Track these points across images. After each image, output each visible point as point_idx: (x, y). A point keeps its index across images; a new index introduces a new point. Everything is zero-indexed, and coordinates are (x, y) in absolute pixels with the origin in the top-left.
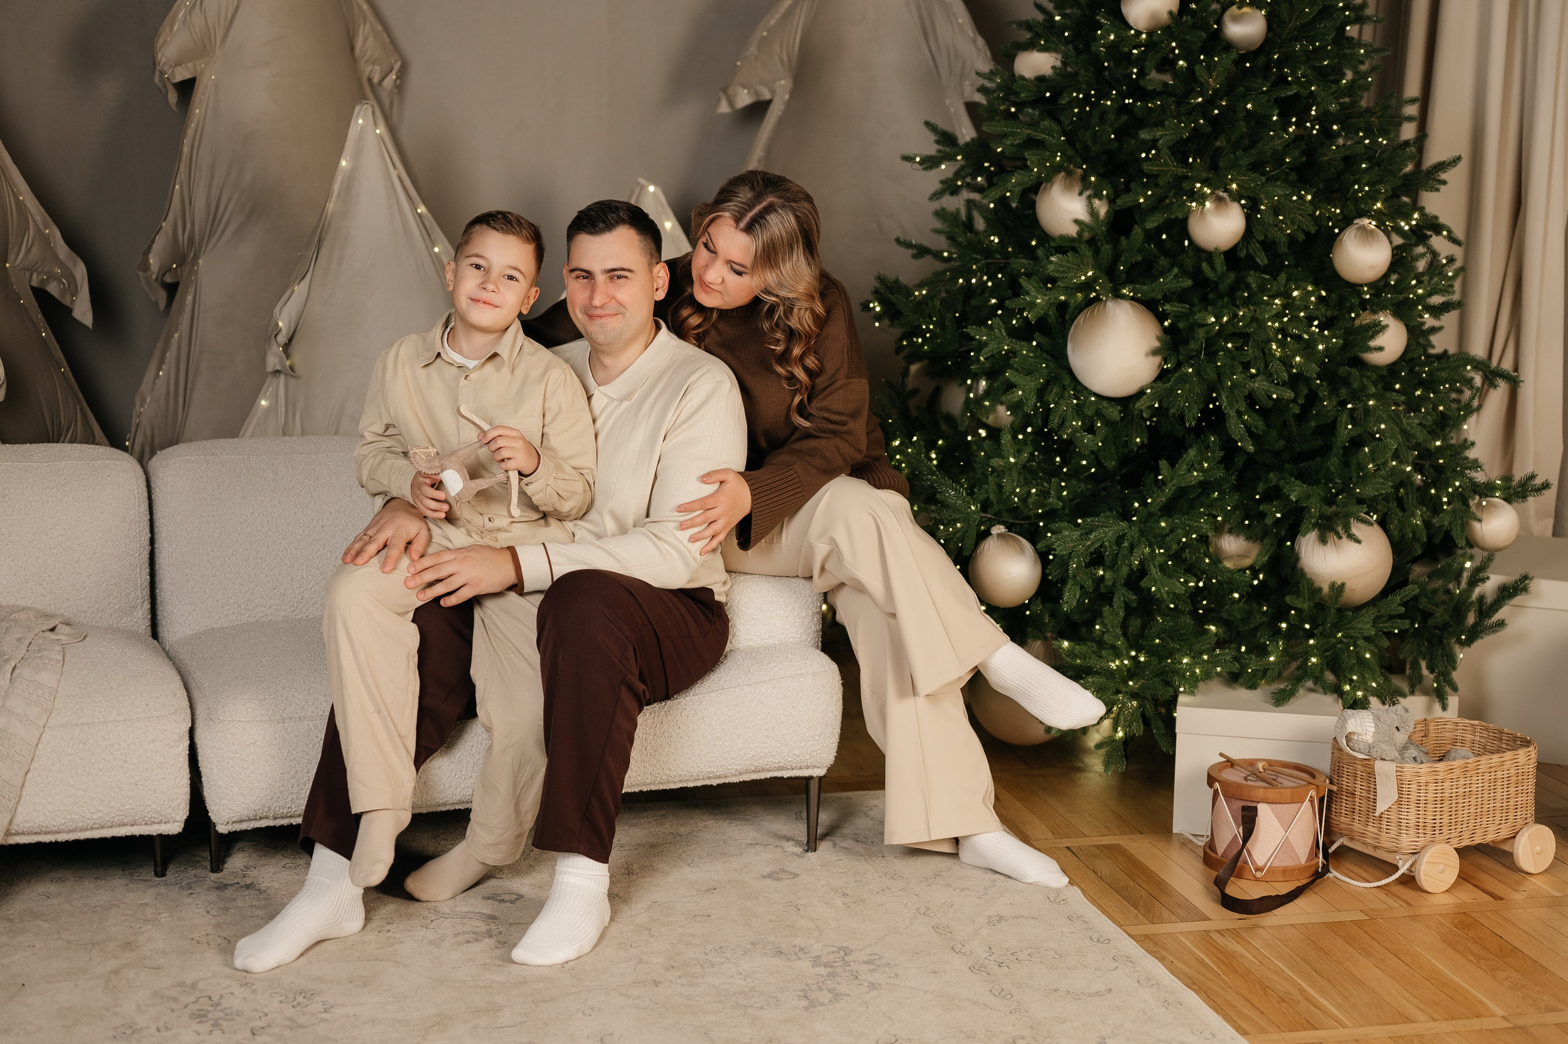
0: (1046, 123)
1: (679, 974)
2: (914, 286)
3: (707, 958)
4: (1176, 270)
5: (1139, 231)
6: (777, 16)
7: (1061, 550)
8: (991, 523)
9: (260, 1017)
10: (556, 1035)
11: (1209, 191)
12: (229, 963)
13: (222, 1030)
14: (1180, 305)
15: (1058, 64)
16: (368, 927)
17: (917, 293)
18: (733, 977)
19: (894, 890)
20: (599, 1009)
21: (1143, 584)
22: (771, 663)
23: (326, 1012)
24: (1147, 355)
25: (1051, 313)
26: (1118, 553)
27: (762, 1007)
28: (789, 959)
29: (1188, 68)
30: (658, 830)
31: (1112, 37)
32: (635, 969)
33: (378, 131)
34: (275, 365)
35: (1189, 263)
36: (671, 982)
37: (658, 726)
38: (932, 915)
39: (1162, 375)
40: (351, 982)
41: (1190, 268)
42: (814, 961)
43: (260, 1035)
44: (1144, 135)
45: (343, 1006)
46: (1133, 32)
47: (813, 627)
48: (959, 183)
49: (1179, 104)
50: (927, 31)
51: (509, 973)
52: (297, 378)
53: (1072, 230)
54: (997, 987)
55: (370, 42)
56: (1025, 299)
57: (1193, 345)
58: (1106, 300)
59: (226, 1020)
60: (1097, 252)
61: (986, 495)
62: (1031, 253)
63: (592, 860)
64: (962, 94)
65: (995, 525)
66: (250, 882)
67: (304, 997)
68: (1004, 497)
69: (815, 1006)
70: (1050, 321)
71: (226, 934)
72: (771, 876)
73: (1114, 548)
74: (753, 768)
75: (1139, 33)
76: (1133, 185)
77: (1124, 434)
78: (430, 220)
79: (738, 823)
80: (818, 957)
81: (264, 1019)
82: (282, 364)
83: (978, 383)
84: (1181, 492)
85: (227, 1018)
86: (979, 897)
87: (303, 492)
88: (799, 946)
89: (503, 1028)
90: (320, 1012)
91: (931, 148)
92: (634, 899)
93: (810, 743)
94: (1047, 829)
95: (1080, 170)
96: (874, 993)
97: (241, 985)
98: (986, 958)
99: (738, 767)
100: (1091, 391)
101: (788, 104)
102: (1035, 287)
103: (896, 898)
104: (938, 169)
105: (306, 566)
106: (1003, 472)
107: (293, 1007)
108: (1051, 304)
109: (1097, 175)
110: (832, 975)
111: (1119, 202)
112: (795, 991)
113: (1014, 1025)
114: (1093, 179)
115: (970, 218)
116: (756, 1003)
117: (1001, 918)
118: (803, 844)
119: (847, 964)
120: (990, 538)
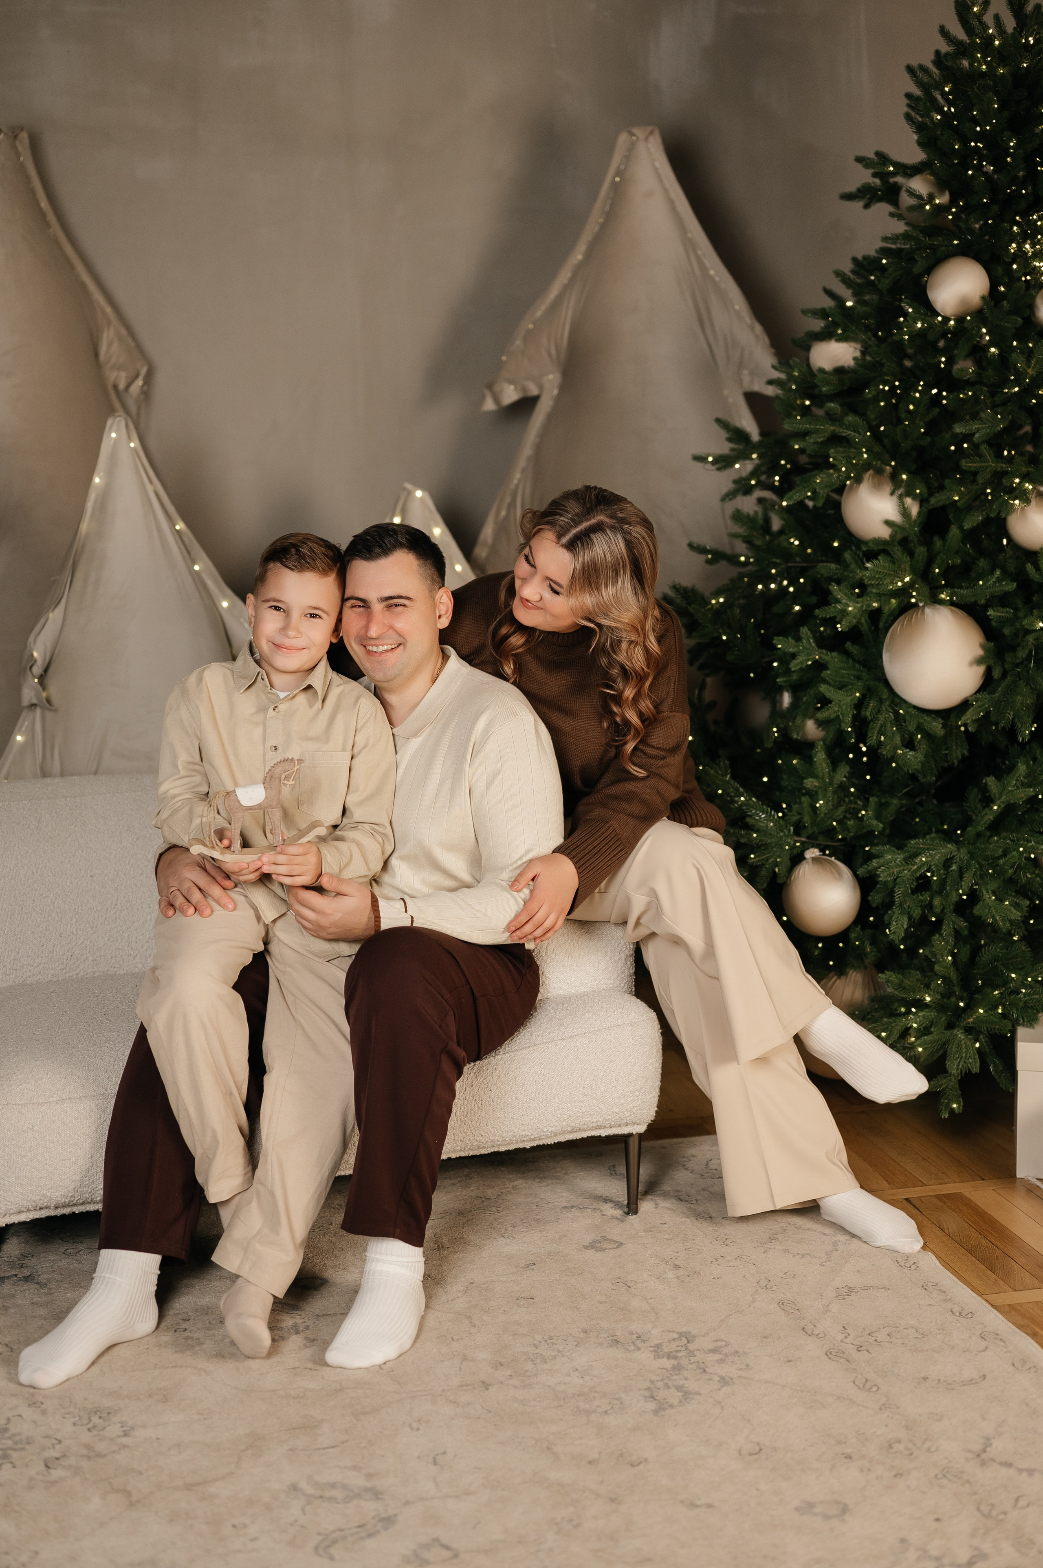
0: (850, 418)
1: (509, 1373)
2: (711, 594)
3: (537, 1351)
4: (998, 573)
5: (958, 532)
6: (543, 308)
7: (886, 877)
8: (805, 847)
9: (53, 1444)
10: (383, 1456)
11: (1031, 487)
12: (14, 1378)
13: (12, 1463)
14: (1004, 610)
15: (858, 354)
16: (163, 1325)
17: (713, 602)
18: (569, 1375)
19: (729, 1258)
20: (427, 1421)
21: (977, 910)
22: (584, 1014)
23: (125, 1435)
24: (971, 664)
25: (863, 621)
26: (946, 877)
27: (606, 1412)
28: (627, 1349)
29: (1000, 355)
30: (464, 1193)
31: (919, 325)
32: (460, 1368)
33: (132, 445)
34: (31, 700)
35: (1012, 567)
36: (501, 1383)
37: (468, 1090)
38: (775, 1288)
39: (987, 684)
40: (150, 1396)
41: (1013, 569)
42: (655, 1351)
43: (55, 1469)
44: (958, 429)
45: (144, 1427)
46: (940, 318)
47: (627, 971)
48: (753, 482)
49: (993, 394)
50: (703, 320)
51: (323, 1378)
52: (55, 711)
53: (885, 533)
54: (860, 1377)
55: (115, 347)
56: (836, 608)
57: (1022, 654)
58: (924, 606)
59: (15, 1450)
60: (911, 554)
61: (798, 817)
62: (836, 556)
63: (407, 1245)
64: (740, 383)
65: (808, 849)
66: (29, 1274)
67: (100, 1417)
68: (819, 819)
69: (664, 1409)
70: (862, 629)
71: (7, 1340)
72: (593, 1246)
73: (942, 872)
74: (569, 1129)
75: (946, 319)
76: (947, 482)
77: (944, 747)
78: (189, 537)
79: (549, 1182)
80: (658, 1346)
81: (57, 1447)
82: (38, 696)
83: (781, 696)
84: (1009, 809)
85: (17, 1447)
86: (822, 1265)
87: (69, 839)
88: (637, 1333)
89: (324, 1449)
90: (119, 1436)
91: (725, 448)
92: (449, 1280)
93: (630, 1099)
94: (880, 1177)
95: (888, 468)
96: (726, 1390)
97: (29, 1405)
98: (842, 1341)
99: (554, 1129)
100: (910, 704)
101: (558, 400)
102: (846, 594)
103: (733, 1268)
104: (732, 469)
105: (75, 920)
106: (816, 793)
107: (89, 1430)
108: (863, 611)
109: (909, 473)
110: (678, 1368)
111: (933, 500)
112: (640, 1390)
113: (887, 1425)
114: (904, 477)
115: (767, 521)
116: (598, 1406)
117: (850, 1290)
118: (622, 1205)
119: (691, 1354)
120: (804, 862)
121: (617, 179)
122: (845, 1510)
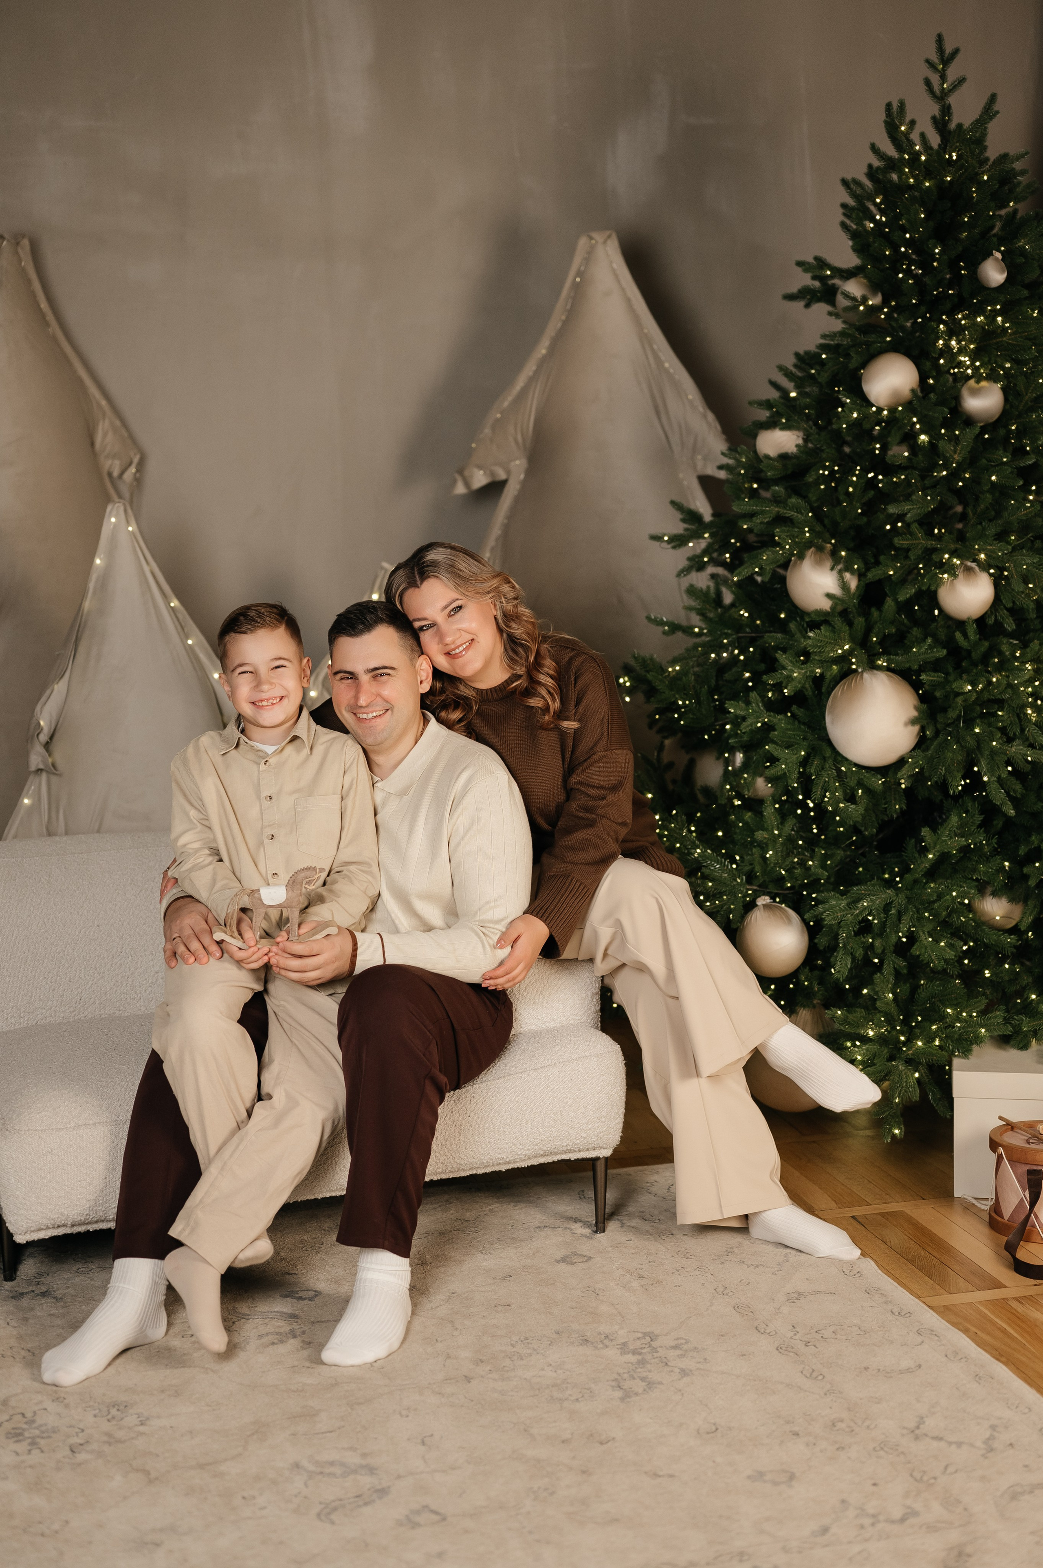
0: (794, 500)
1: (488, 1368)
2: (668, 662)
3: (514, 1349)
4: (929, 640)
5: (893, 604)
6: (510, 398)
7: (830, 920)
8: (756, 895)
9: (77, 1433)
10: (376, 1439)
11: (958, 562)
12: (37, 1377)
13: (40, 1448)
14: (936, 675)
15: (800, 441)
16: (171, 1332)
17: (670, 669)
18: (543, 1369)
19: (688, 1270)
20: (416, 1410)
21: (915, 951)
22: (554, 1047)
23: (142, 1424)
24: (906, 724)
25: (807, 686)
26: (886, 920)
27: (577, 1400)
28: (596, 1348)
29: (930, 442)
30: (444, 1216)
31: (855, 415)
32: (444, 1365)
33: (130, 529)
34: (38, 765)
35: (942, 634)
36: (482, 1377)
37: (448, 1116)
38: (731, 1294)
39: (921, 743)
40: (163, 1391)
41: (943, 637)
42: (621, 1348)
43: (80, 1453)
44: (892, 509)
45: (159, 1417)
46: (874, 409)
47: (593, 1008)
48: (706, 559)
49: (923, 478)
50: (659, 409)
51: (319, 1374)
52: (60, 775)
53: (826, 605)
54: (807, 1367)
55: (110, 437)
56: (782, 674)
57: (952, 714)
58: (862, 672)
59: (43, 1438)
60: (850, 624)
61: (750, 867)
62: (782, 626)
63: (395, 1256)
64: (695, 467)
65: (760, 896)
66: (45, 1290)
67: (118, 1410)
68: (769, 869)
69: (630, 1397)
70: (806, 694)
71: (29, 1346)
72: (564, 1260)
73: (882, 915)
74: (542, 1153)
75: (880, 410)
76: (882, 558)
77: (884, 801)
78: (183, 613)
79: (523, 1205)
80: (624, 1344)
81: (81, 1435)
82: (44, 762)
83: (734, 755)
84: (943, 857)
85: (45, 1435)
86: (774, 1274)
87: (77, 892)
88: (604, 1333)
89: (323, 1433)
90: (136, 1425)
91: (679, 528)
92: (432, 1290)
93: (597, 1125)
94: (829, 1198)
95: (829, 545)
96: (686, 1380)
97: (53, 1400)
98: (791, 1338)
99: (527, 1152)
100: (851, 762)
101: (524, 483)
102: (791, 661)
103: (693, 1278)
104: (687, 547)
105: (83, 966)
106: (767, 844)
107: (109, 1420)
108: (807, 677)
109: (848, 550)
110: (642, 1363)
111: (870, 575)
112: (608, 1381)
113: (831, 1408)
114: (843, 553)
115: (719, 594)
116: (570, 1395)
117: (800, 1295)
118: (591, 1225)
119: (654, 1350)
120: (756, 909)
121: (578, 279)
122: (792, 1477)
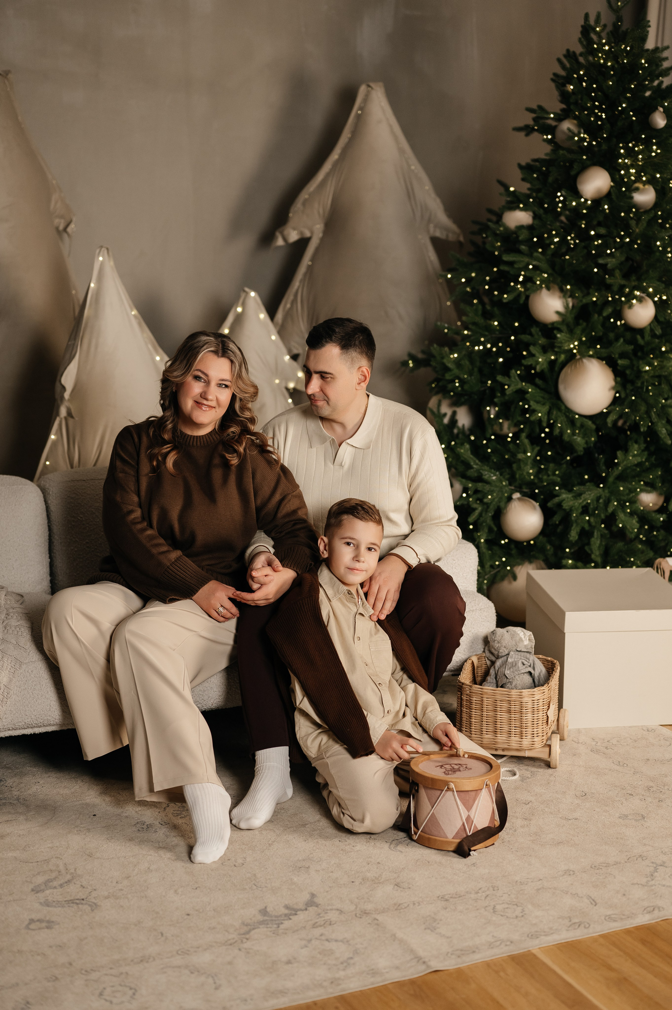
4: (622, 340)
6: (314, 186)
8: (512, 492)
14: (626, 361)
15: (531, 218)
17: (451, 356)
24: (610, 390)
25: (547, 367)
31: (573, 203)
33: (112, 264)
34: (64, 413)
35: (628, 337)
39: (614, 401)
41: (629, 339)
46: (583, 200)
50: (410, 194)
52: (74, 421)
53: (554, 318)
55: (59, 204)
56: (533, 359)
57: (638, 384)
58: (581, 358)
61: (512, 475)
64: (428, 231)
65: (514, 493)
70: (547, 371)
73: (594, 504)
75: (586, 200)
76: (591, 290)
78: (139, 319)
84: (628, 469)
95: (558, 282)
100: (576, 413)
101: (322, 240)
102: (539, 352)
106: (523, 462)
108: (547, 362)
109: (571, 285)
111: (584, 300)
113: (641, 780)
114: (568, 287)
120: (513, 501)
121: (360, 112)
